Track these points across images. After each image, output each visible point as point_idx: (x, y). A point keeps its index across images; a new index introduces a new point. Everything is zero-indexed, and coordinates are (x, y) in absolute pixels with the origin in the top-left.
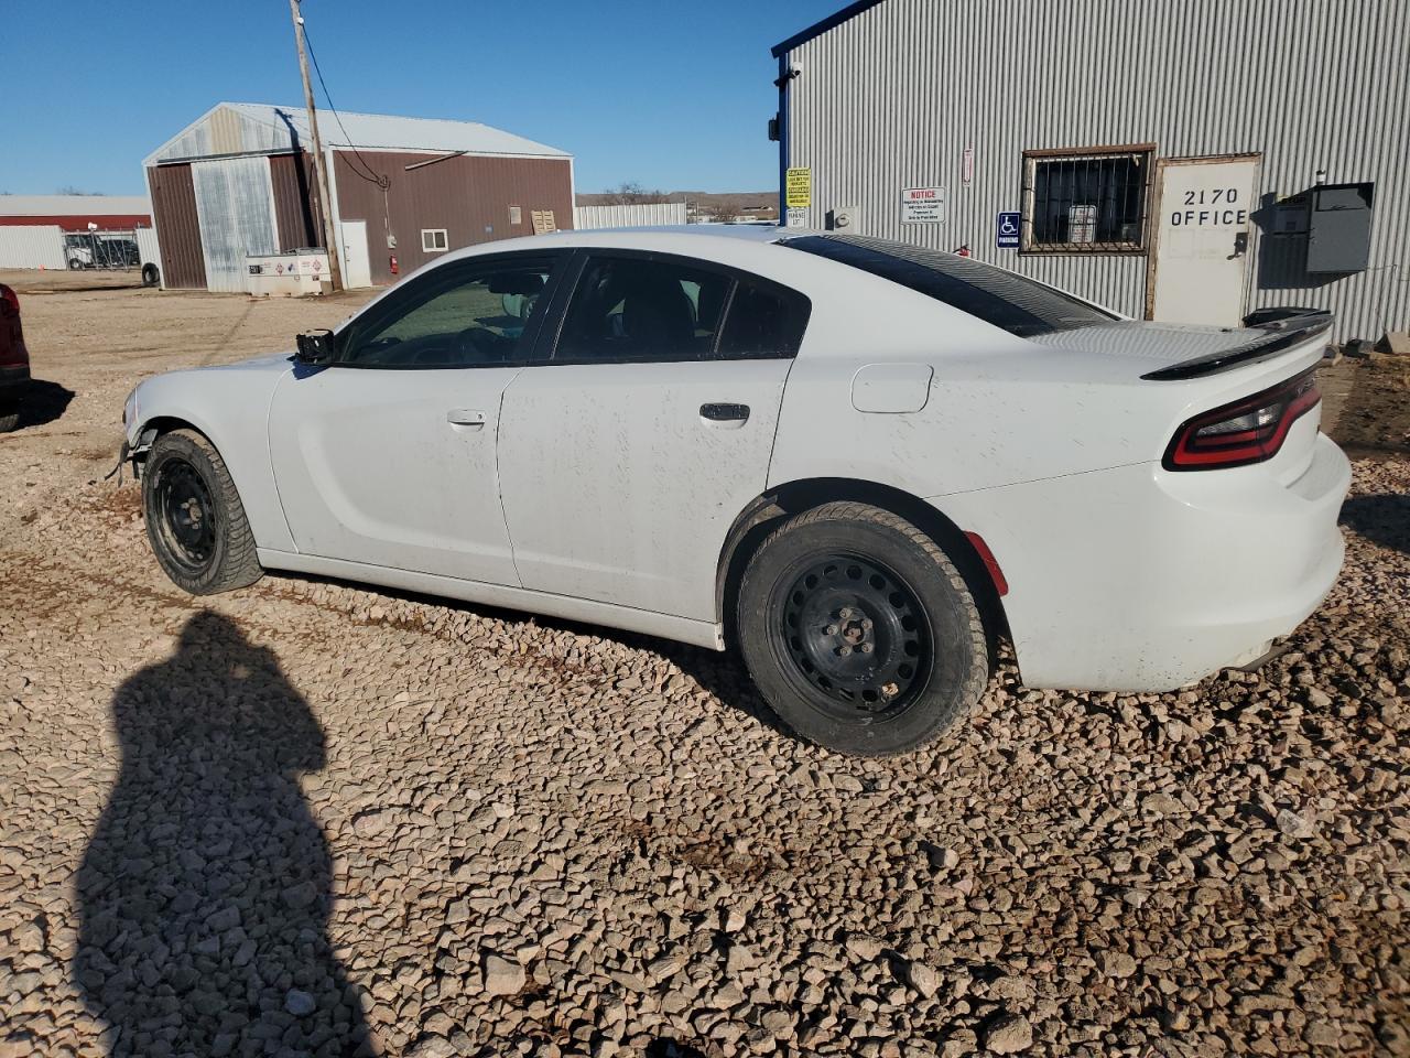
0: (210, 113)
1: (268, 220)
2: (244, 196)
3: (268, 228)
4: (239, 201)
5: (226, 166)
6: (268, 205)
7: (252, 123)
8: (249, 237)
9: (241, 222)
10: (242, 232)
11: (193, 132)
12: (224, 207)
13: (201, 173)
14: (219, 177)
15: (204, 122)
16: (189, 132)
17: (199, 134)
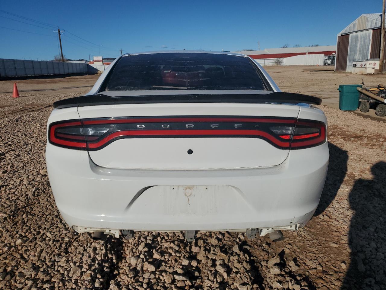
0: (358, 18)
1: (368, 50)
2: (363, 43)
3: (367, 53)
4: (361, 44)
5: (359, 34)
6: (369, 45)
7: (370, 20)
8: (361, 55)
9: (360, 51)
10: (360, 54)
11: (352, 25)
12: (356, 47)
13: (352, 37)
14: (357, 37)
15: (356, 21)
16: (351, 25)
17: (354, 25)
